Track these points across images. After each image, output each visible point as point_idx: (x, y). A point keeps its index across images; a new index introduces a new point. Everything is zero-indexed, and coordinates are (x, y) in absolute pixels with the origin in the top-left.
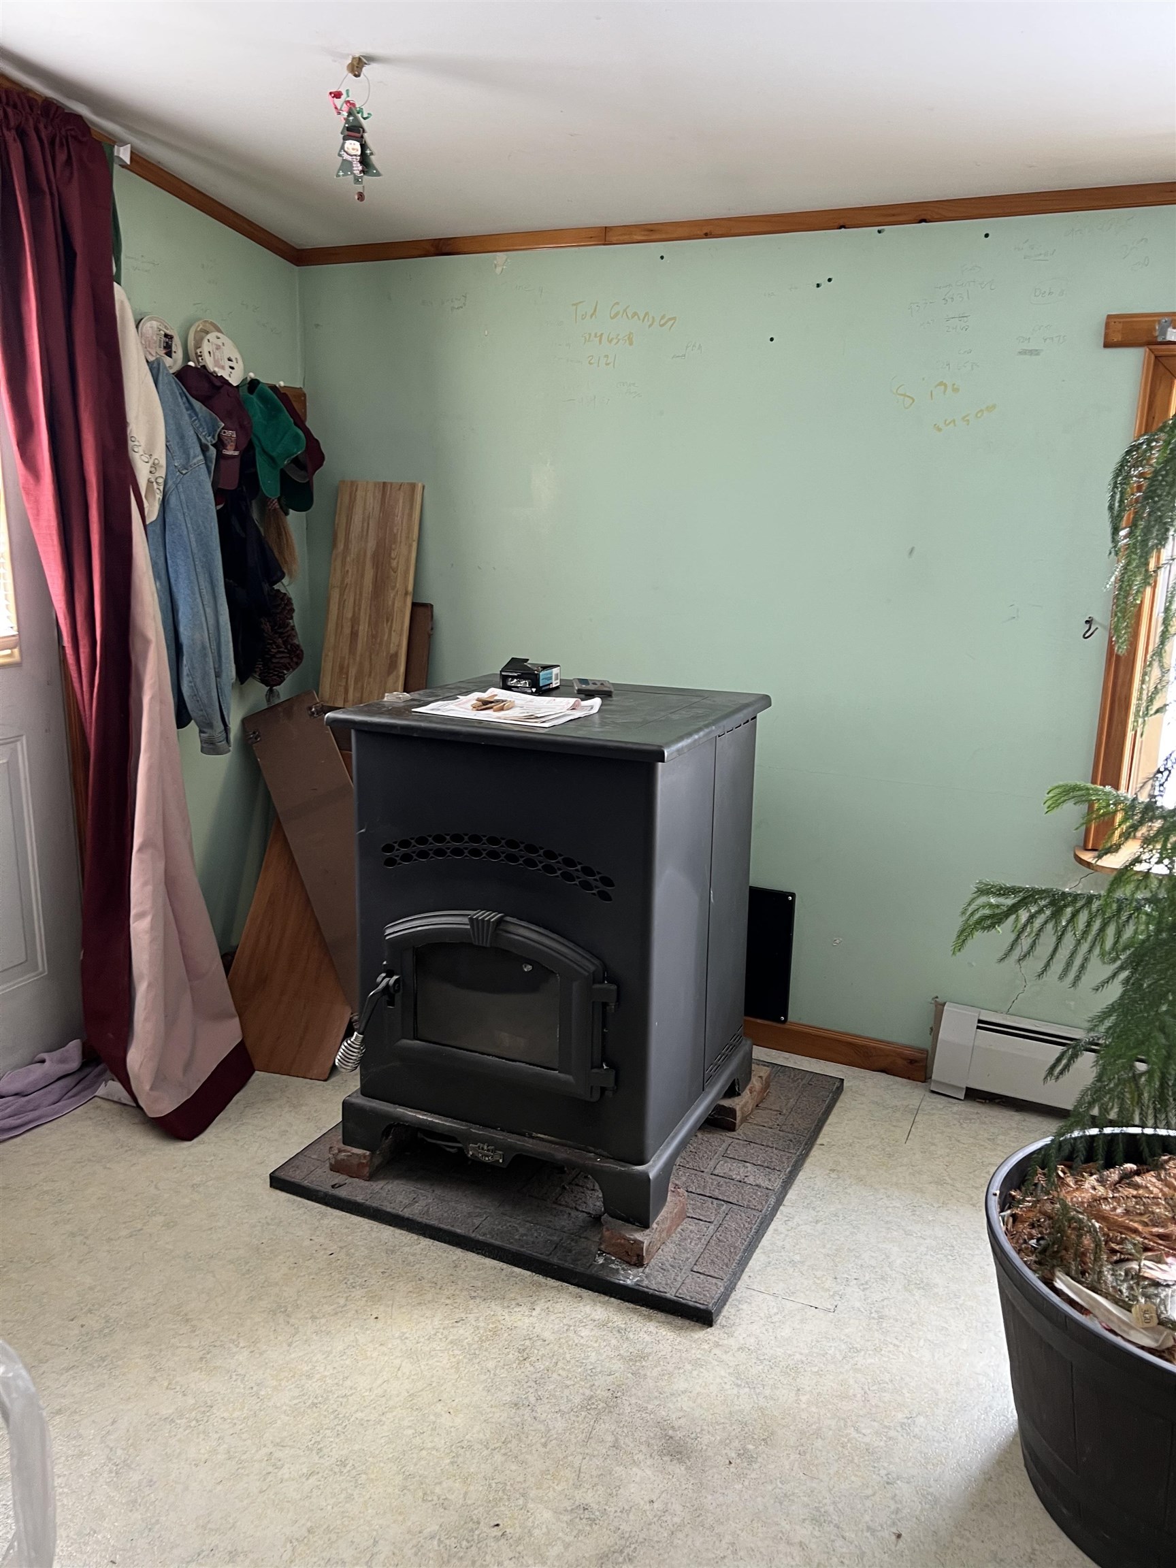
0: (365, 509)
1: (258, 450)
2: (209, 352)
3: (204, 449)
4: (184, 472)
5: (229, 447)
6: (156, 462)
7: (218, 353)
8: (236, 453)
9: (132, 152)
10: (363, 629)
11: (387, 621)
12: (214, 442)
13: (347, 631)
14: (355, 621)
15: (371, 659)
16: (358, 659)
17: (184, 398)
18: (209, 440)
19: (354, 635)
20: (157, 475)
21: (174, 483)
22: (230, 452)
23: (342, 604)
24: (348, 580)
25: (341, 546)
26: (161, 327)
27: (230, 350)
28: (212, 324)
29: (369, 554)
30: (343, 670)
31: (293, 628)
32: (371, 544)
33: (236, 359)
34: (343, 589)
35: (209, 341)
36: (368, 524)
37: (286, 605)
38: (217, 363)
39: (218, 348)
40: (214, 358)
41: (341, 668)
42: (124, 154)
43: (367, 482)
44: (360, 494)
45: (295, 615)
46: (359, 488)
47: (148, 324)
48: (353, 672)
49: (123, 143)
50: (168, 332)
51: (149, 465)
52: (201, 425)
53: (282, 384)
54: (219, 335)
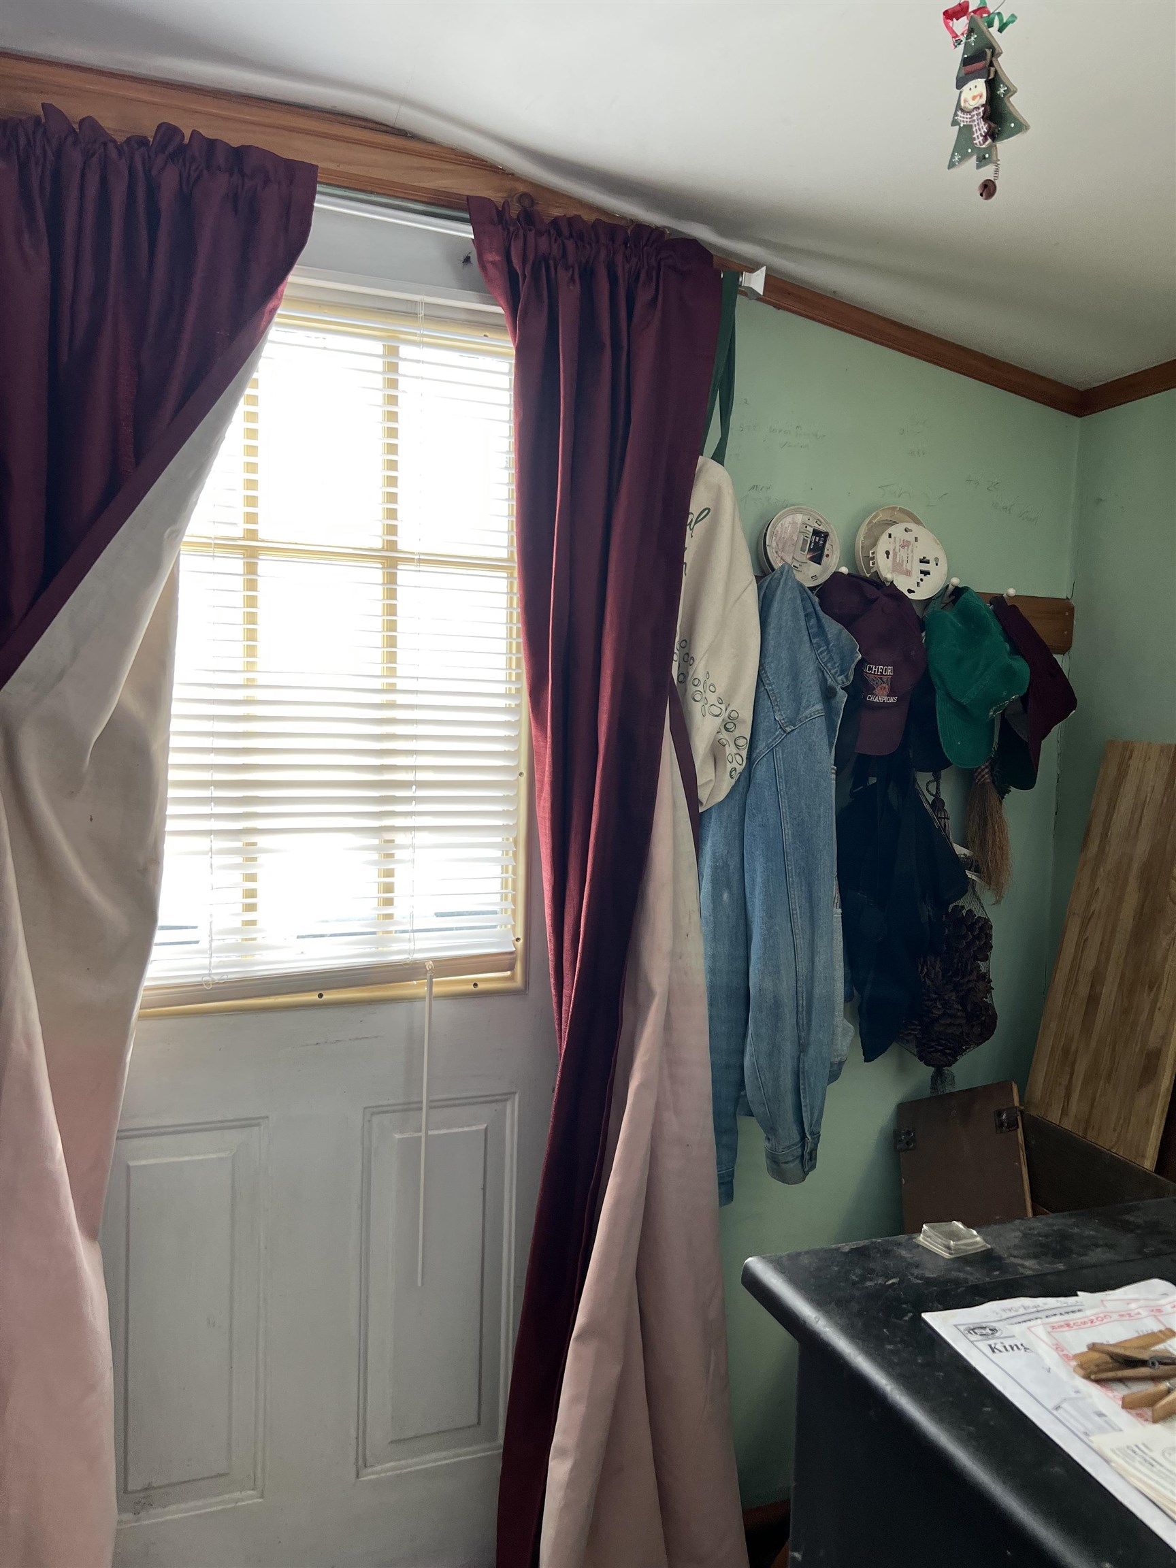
0: (1138, 789)
1: (939, 695)
2: (888, 553)
3: (828, 694)
4: (788, 729)
5: (877, 691)
6: (734, 715)
7: (903, 553)
8: (892, 700)
9: (767, 275)
10: (1109, 992)
11: (1151, 988)
12: (848, 684)
13: (1083, 990)
14: (1097, 978)
15: (1114, 1050)
16: (1093, 1044)
17: (813, 621)
18: (839, 682)
19: (1093, 999)
20: (737, 733)
21: (767, 745)
22: (881, 697)
23: (1082, 944)
24: (1096, 906)
25: (1093, 847)
26: (807, 522)
27: (927, 544)
28: (902, 510)
29: (1135, 866)
30: (1067, 1057)
31: (985, 978)
32: (1141, 849)
33: (937, 559)
34: (1086, 921)
35: (890, 536)
36: (1142, 813)
37: (978, 937)
38: (898, 568)
39: (905, 545)
40: (894, 559)
41: (1066, 1052)
42: (756, 281)
43: (1149, 744)
44: (1135, 763)
45: (994, 954)
46: (1134, 756)
47: (789, 519)
48: (1082, 1066)
49: (753, 267)
50: (821, 528)
51: (719, 720)
52: (831, 658)
53: (1012, 592)
54: (911, 526)
